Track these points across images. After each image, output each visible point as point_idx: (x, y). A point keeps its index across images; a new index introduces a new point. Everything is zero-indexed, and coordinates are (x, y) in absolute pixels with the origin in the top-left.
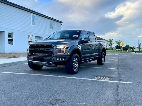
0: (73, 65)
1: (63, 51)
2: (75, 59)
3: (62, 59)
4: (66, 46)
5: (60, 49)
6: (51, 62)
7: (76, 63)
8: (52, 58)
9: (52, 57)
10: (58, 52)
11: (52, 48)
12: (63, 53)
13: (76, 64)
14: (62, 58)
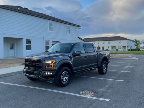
0: (62, 79)
1: (51, 66)
2: (64, 72)
3: (50, 74)
4: (54, 61)
5: (49, 64)
6: (40, 76)
7: (66, 75)
8: (41, 73)
9: (41, 71)
10: (47, 67)
11: (41, 63)
12: (51, 67)
13: (66, 77)
14: (50, 72)
